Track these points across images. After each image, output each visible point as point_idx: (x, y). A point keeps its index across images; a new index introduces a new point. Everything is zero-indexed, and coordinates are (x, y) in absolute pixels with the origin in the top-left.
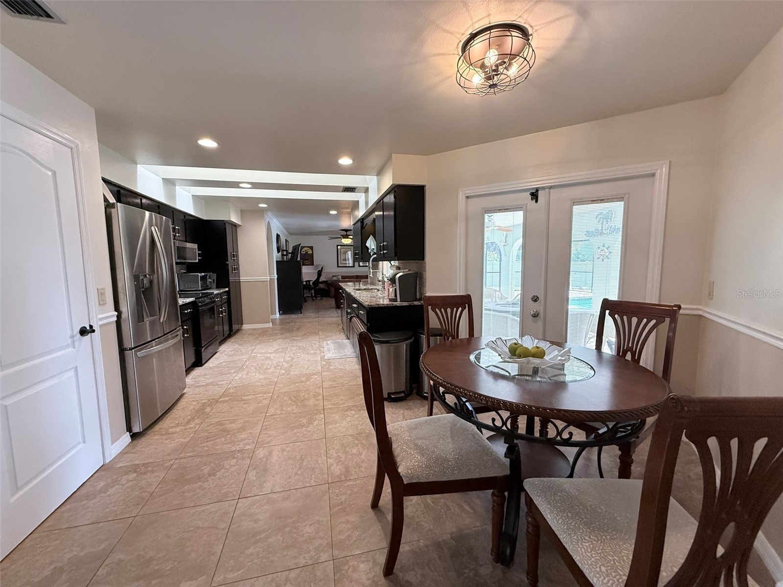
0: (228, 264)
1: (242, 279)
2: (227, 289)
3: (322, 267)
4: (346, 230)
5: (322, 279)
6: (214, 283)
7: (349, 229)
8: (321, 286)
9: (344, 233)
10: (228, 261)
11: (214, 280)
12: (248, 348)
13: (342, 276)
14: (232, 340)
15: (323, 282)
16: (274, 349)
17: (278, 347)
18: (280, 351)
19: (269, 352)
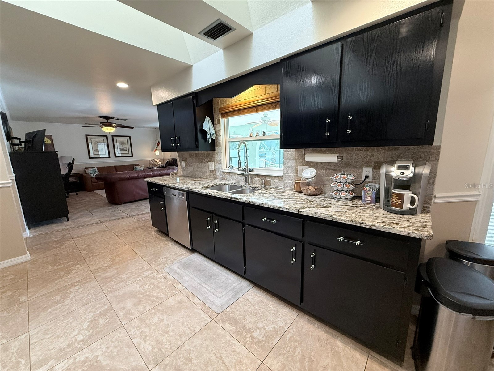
3: (74, 159)
4: (107, 118)
5: (73, 172)
7: (111, 116)
8: (71, 180)
9: (105, 121)
13: (97, 167)
15: (74, 175)
16: (86, 324)
17: (90, 312)
18: (106, 323)
19: (80, 338)
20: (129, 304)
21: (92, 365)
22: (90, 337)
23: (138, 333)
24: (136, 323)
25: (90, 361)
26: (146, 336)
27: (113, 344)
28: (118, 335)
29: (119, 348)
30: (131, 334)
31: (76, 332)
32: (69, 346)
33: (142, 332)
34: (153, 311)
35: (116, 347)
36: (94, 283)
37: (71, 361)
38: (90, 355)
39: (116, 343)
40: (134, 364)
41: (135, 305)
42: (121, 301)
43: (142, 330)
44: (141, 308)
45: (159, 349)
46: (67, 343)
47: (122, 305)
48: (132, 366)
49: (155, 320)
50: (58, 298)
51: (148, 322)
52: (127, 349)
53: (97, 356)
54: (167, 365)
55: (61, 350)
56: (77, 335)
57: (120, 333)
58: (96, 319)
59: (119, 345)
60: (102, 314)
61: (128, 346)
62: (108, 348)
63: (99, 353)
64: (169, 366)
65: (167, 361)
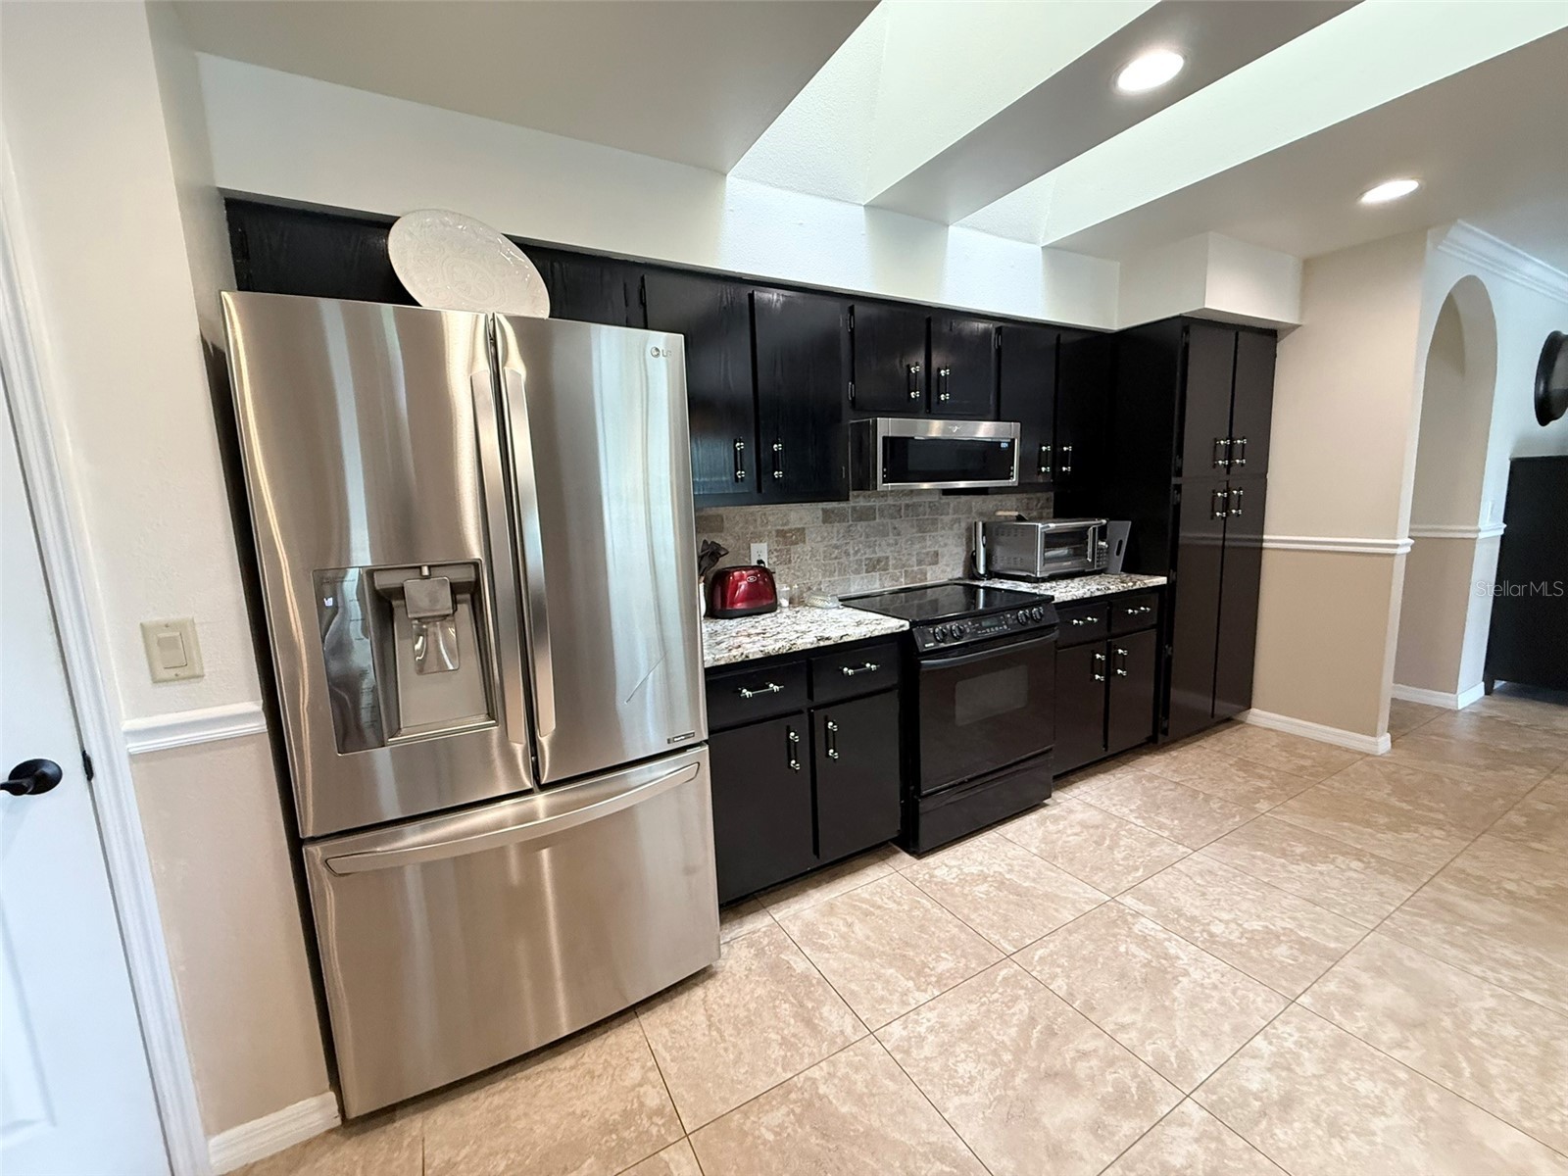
0: (1178, 488)
1: (1271, 537)
2: (1162, 580)
6: (1118, 553)
10: (1179, 473)
11: (1121, 542)
12: (1152, 844)
14: (1155, 766)
16: (1257, 925)
17: (1294, 919)
18: (1281, 962)
19: (1217, 928)
20: (1383, 995)
21: (1165, 971)
22: (1229, 944)
23: (1289, 1044)
24: (1321, 1032)
25: (1172, 965)
26: (1289, 1069)
27: (1228, 994)
28: (1259, 999)
29: (1222, 1010)
30: (1275, 1028)
31: (1225, 916)
32: (1193, 919)
33: (1297, 1056)
34: (1403, 1075)
35: (1223, 1002)
36: (1403, 891)
37: (1162, 936)
38: (1186, 962)
39: (1234, 1002)
40: (1195, 1055)
41: (1392, 1015)
42: (1379, 972)
43: (1306, 1054)
44: (1389, 1033)
45: (1263, 1113)
46: (1197, 913)
47: (1365, 978)
48: (1188, 1050)
49: (1364, 1086)
50: (1300, 849)
51: (1345, 1065)
52: (1227, 1028)
53: (1186, 974)
54: (1219, 1140)
55: (1179, 912)
56: (1220, 921)
57: (1265, 1001)
58: (1282, 938)
59: (1231, 1009)
60: (1303, 945)
61: (1236, 1029)
62: (1215, 987)
63: (1197, 975)
64: (1218, 1149)
65: (1233, 1142)
